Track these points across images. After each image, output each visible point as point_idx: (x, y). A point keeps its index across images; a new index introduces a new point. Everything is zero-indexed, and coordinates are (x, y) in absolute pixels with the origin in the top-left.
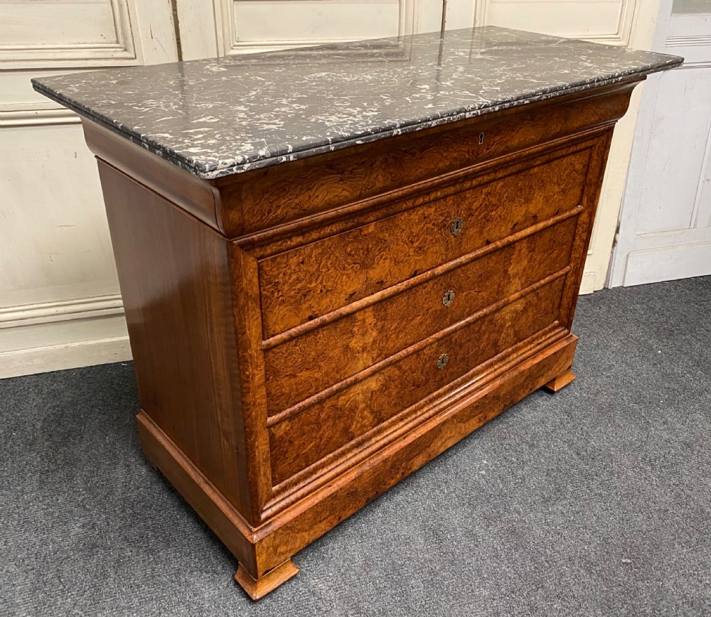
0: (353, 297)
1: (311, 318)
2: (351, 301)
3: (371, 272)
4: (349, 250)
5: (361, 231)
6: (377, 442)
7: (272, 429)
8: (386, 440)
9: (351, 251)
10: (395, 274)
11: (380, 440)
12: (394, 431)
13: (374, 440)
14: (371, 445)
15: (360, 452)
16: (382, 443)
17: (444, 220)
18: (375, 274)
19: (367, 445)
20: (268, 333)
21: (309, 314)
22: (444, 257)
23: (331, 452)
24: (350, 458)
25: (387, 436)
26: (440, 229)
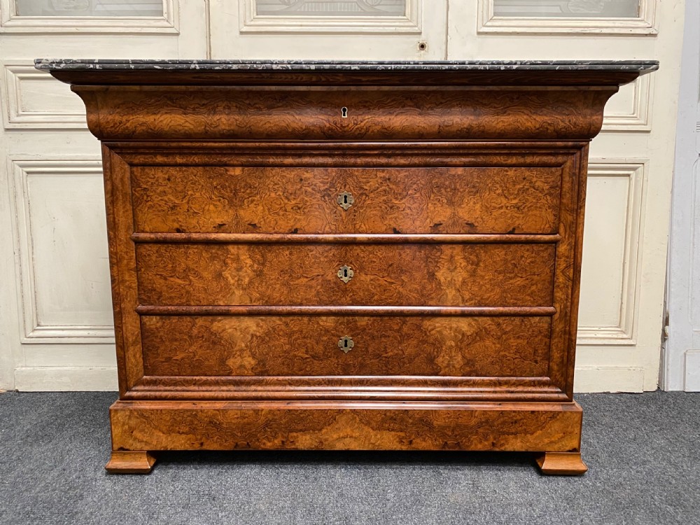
0: (223, 228)
1: (178, 231)
2: (220, 231)
3: (242, 212)
4: (215, 183)
5: (227, 171)
6: (256, 391)
7: (144, 317)
8: (264, 394)
9: (218, 185)
10: (270, 222)
11: (260, 391)
12: (277, 391)
13: (253, 388)
14: (248, 391)
15: (235, 391)
16: (260, 394)
17: (327, 189)
18: (247, 214)
19: (244, 388)
20: (138, 228)
21: (176, 225)
22: (333, 227)
23: (206, 375)
24: (223, 391)
25: (269, 391)
26: (324, 196)
